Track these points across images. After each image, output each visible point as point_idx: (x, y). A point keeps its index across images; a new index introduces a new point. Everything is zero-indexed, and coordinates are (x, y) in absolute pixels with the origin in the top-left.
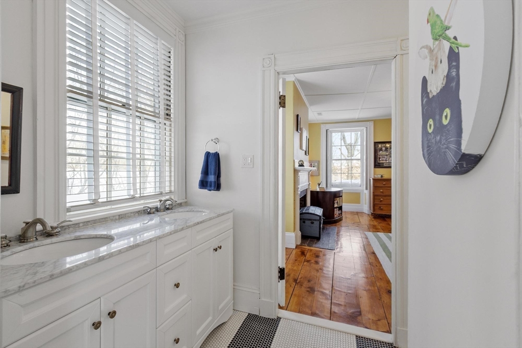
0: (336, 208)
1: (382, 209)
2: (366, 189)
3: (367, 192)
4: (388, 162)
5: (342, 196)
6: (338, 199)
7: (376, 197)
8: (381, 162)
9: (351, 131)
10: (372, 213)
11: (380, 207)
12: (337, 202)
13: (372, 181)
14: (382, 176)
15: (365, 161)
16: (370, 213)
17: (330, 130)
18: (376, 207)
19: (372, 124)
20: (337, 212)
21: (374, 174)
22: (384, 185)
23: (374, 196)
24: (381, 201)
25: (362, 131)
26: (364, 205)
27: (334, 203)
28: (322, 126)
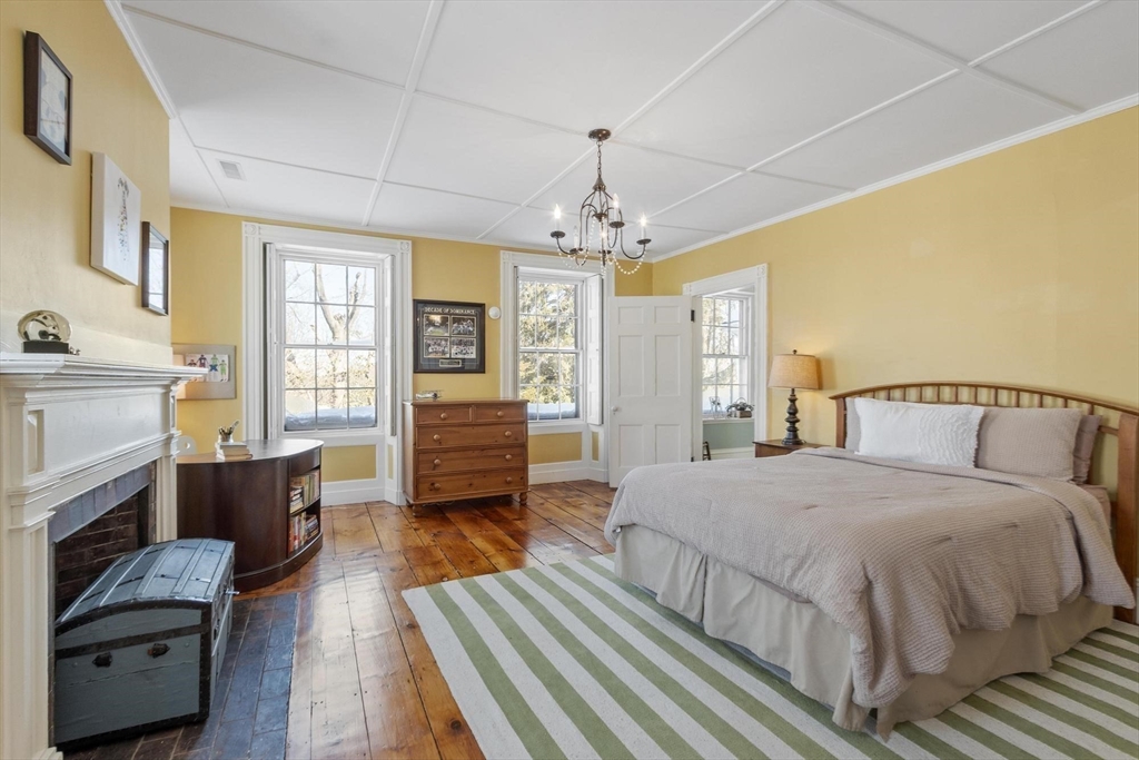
0: (298, 513)
1: (437, 490)
2: (394, 433)
3: (394, 443)
4: (448, 356)
5: (319, 467)
6: (305, 479)
7: (422, 457)
8: (431, 356)
9: (347, 263)
10: (410, 506)
11: (433, 484)
12: (302, 494)
13: (410, 410)
14: (435, 395)
15: (388, 353)
16: (405, 503)
17: (279, 246)
18: (421, 487)
19: (407, 246)
20: (300, 528)
21: (415, 390)
22: (445, 419)
23: (418, 453)
24: (436, 466)
25: (377, 266)
26: (387, 480)
27: (288, 500)
28: (247, 228)
